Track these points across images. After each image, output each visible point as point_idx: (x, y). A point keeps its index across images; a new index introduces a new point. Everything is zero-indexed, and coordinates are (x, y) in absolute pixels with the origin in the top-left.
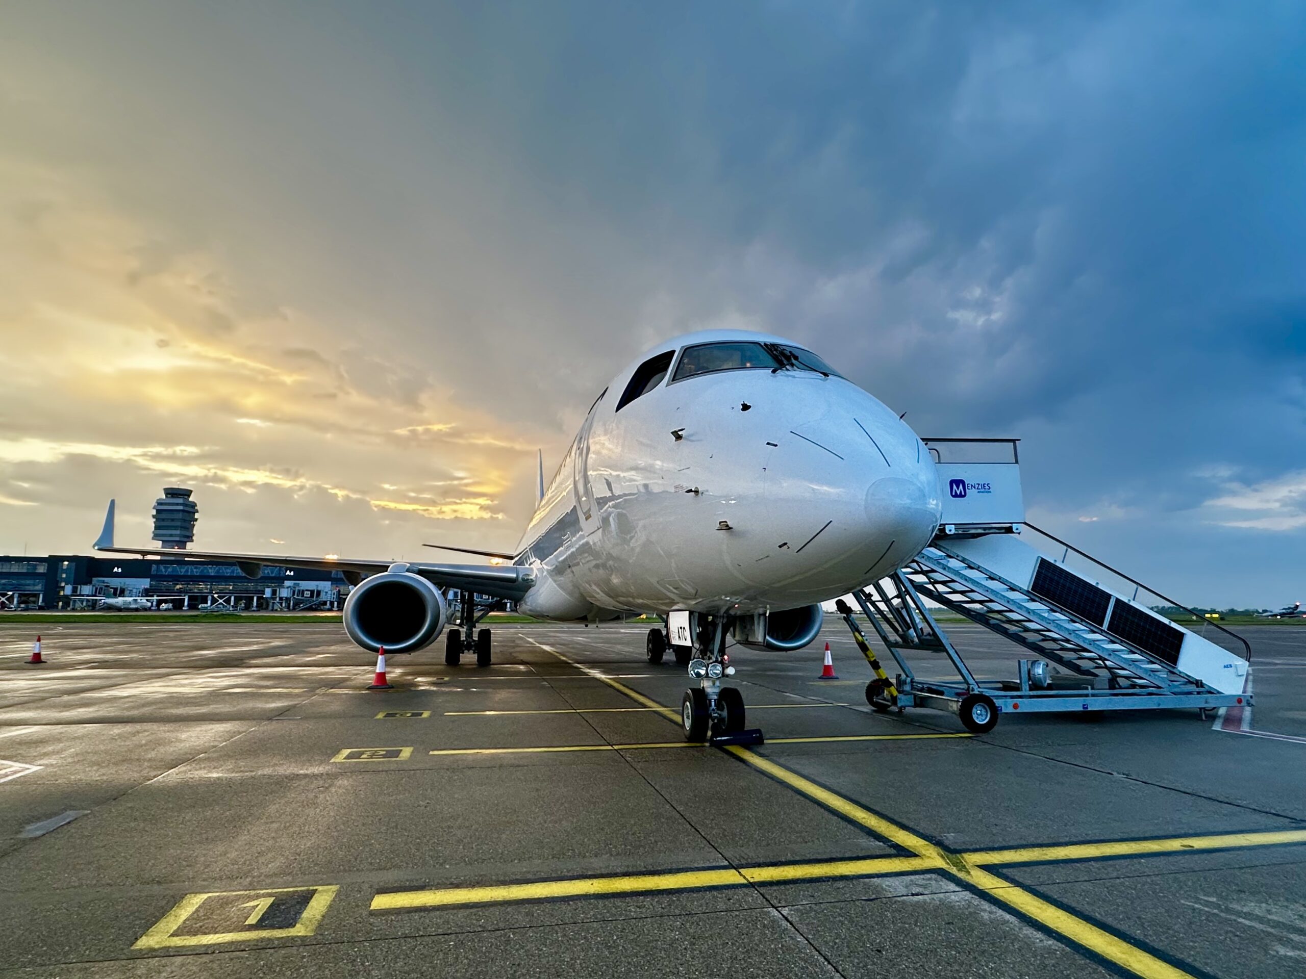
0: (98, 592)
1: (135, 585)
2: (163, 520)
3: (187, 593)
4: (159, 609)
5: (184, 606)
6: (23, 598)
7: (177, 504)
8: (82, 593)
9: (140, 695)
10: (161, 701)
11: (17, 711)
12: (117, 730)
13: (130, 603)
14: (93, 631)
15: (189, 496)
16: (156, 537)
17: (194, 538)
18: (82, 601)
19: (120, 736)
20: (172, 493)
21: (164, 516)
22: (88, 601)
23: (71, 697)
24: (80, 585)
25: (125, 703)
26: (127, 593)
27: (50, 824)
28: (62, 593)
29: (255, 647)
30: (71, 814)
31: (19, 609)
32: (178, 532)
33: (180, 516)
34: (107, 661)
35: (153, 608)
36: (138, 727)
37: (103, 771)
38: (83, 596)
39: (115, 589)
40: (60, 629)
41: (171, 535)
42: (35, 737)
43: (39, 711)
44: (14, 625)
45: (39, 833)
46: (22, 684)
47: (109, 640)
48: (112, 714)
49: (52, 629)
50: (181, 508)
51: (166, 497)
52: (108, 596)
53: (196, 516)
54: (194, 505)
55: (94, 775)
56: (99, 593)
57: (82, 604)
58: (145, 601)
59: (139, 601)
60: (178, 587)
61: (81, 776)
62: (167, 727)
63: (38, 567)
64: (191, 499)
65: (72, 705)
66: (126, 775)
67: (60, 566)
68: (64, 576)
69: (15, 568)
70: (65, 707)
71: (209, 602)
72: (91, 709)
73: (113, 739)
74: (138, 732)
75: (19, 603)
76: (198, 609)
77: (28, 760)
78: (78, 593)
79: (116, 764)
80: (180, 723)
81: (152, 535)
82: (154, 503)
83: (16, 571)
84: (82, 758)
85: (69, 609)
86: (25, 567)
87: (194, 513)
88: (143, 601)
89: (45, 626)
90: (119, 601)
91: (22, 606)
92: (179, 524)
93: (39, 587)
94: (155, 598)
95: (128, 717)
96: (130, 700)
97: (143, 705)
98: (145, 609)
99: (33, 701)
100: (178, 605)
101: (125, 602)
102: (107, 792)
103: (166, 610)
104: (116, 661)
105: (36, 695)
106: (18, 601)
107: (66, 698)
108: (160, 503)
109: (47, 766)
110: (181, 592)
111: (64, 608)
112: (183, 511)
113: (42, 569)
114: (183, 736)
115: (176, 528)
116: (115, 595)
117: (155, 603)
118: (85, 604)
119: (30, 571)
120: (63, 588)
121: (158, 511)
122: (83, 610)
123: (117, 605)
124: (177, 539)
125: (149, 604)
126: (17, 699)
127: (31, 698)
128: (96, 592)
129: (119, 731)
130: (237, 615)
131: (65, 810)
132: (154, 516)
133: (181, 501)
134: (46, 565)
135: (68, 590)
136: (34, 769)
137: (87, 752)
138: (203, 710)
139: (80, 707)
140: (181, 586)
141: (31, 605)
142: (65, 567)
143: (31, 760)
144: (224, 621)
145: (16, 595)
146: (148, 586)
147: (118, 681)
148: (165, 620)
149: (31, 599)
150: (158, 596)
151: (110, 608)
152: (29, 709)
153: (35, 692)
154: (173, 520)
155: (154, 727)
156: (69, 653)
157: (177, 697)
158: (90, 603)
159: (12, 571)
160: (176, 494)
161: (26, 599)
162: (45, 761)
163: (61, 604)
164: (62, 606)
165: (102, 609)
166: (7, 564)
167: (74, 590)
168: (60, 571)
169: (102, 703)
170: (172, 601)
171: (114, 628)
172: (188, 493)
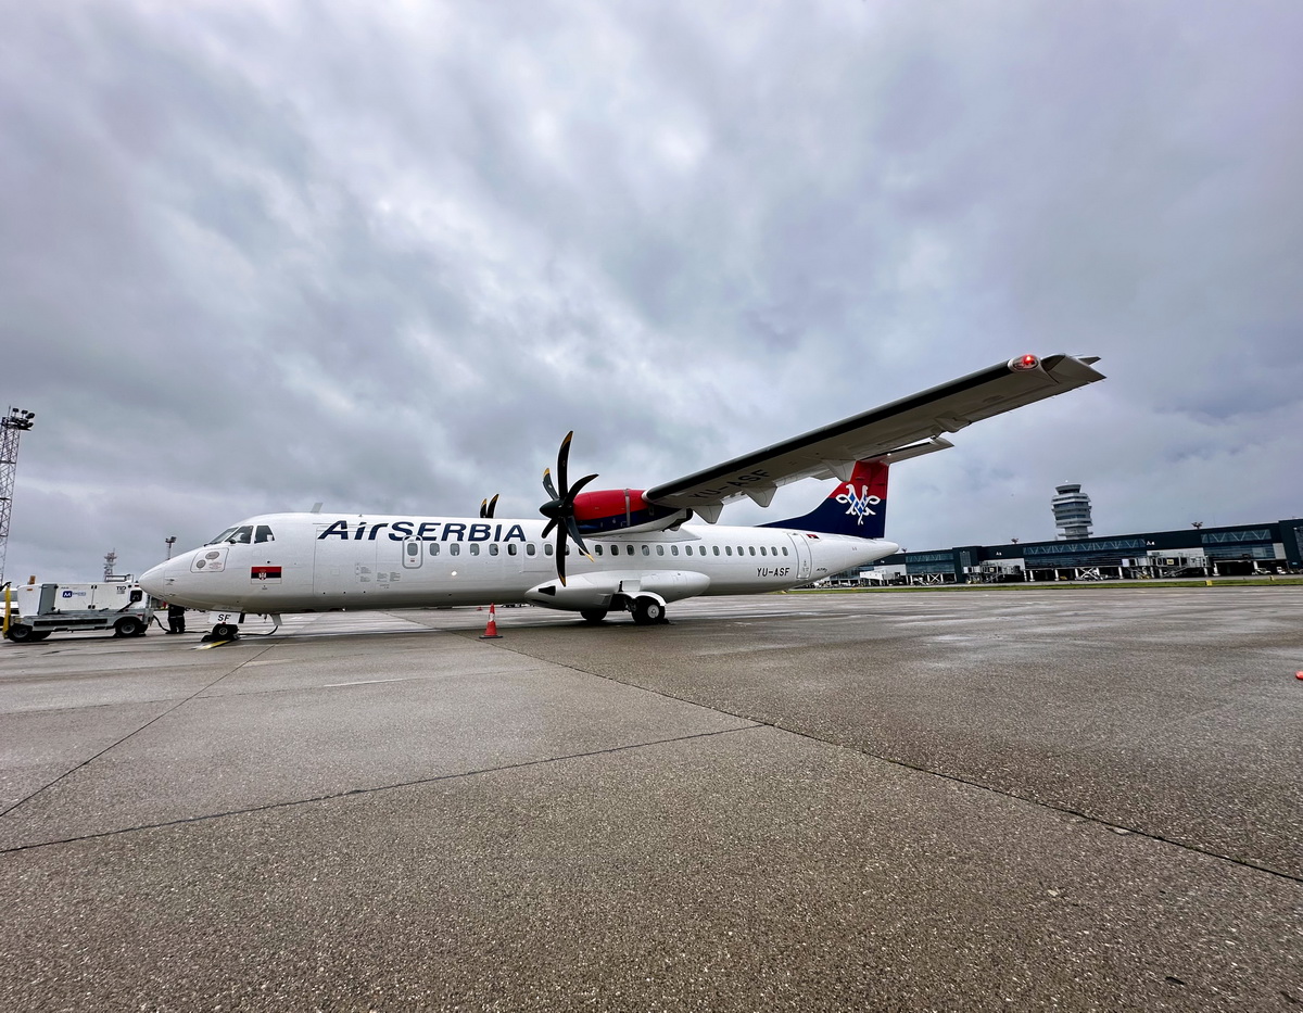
2: (1061, 512)
7: (1069, 498)
15: (1079, 490)
16: (1059, 525)
17: (1093, 522)
20: (1063, 489)
21: (1060, 509)
32: (1076, 519)
33: (1076, 506)
41: (1071, 523)
50: (1074, 500)
51: (1059, 493)
53: (1090, 504)
54: (1085, 496)
64: (1081, 492)
81: (1055, 524)
82: (1051, 499)
87: (1087, 503)
92: (1076, 513)
108: (1055, 499)
112: (1077, 502)
115: (1073, 516)
121: (1055, 506)
124: (1078, 525)
132: (1053, 510)
133: (1073, 495)
154: (1069, 511)
160: (1067, 490)
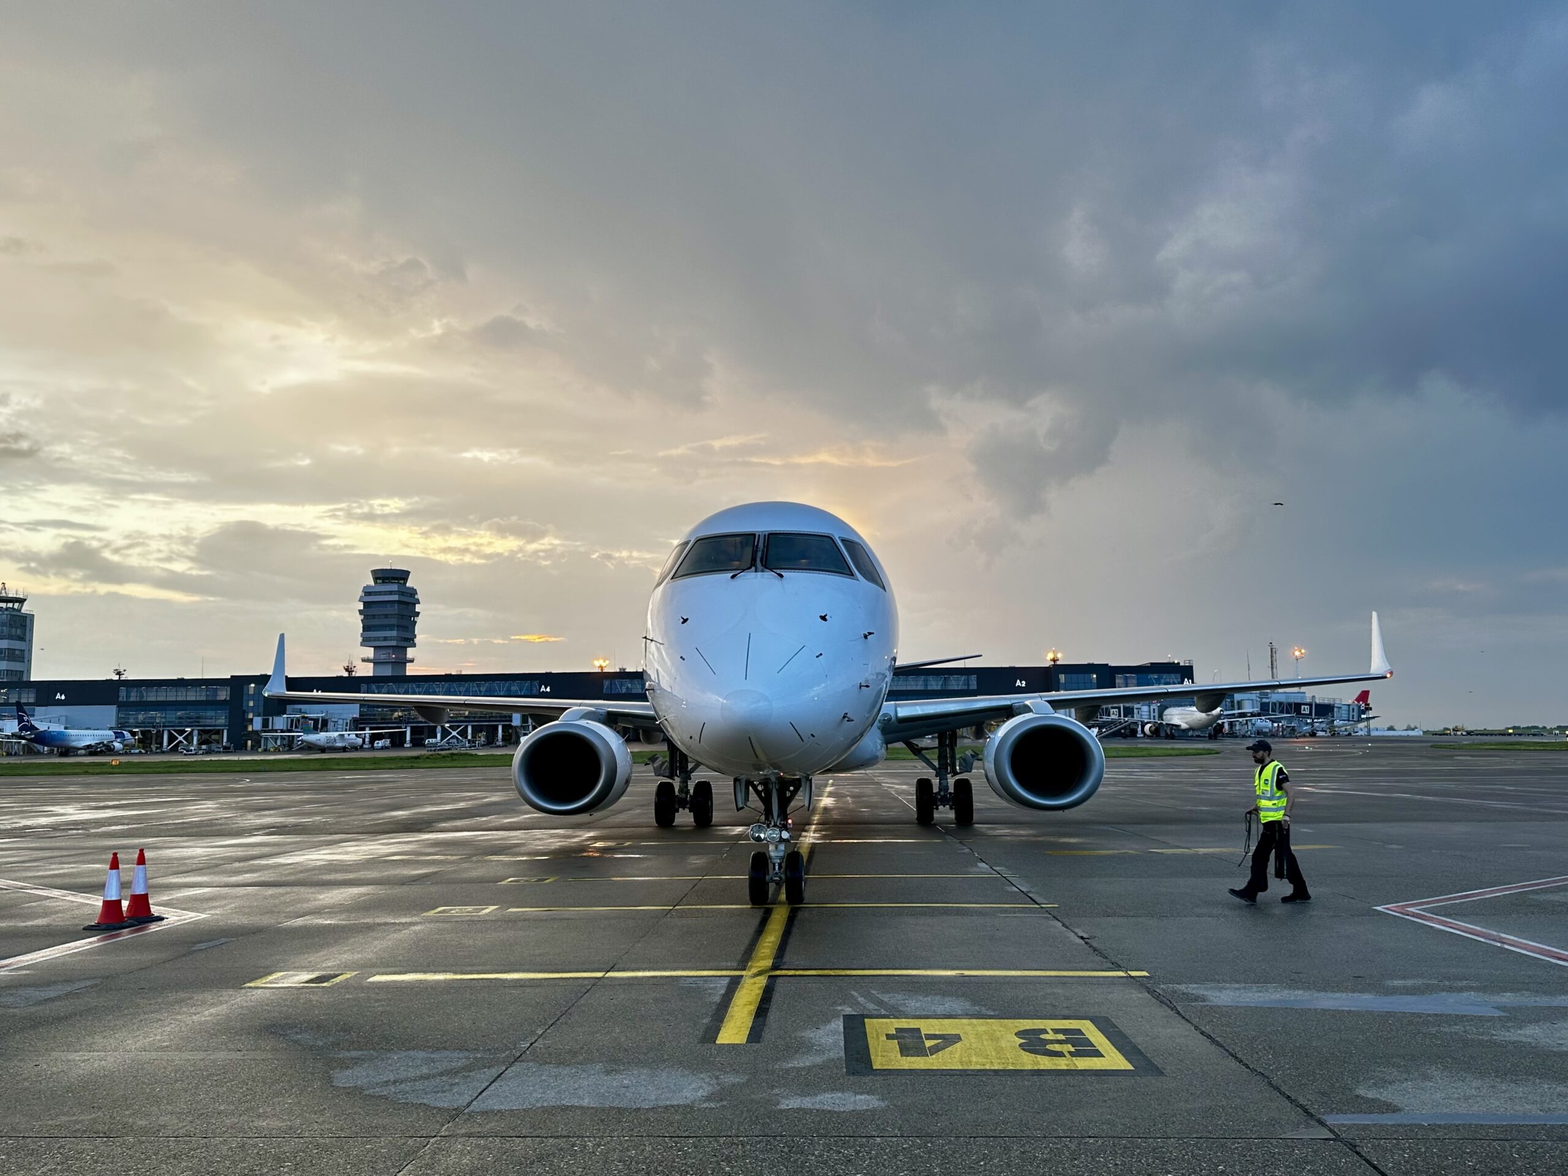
0: (294, 725)
1: (341, 714)
2: (374, 616)
3: (408, 723)
4: (373, 748)
5: (405, 742)
6: (204, 737)
7: (391, 593)
8: (276, 727)
9: (302, 862)
10: (320, 868)
11: (194, 876)
12: (271, 891)
13: (335, 740)
14: (284, 784)
15: (406, 579)
16: (366, 642)
17: (416, 640)
18: (275, 739)
19: (272, 896)
20: (384, 576)
21: (375, 611)
22: (283, 738)
23: (242, 864)
24: (272, 716)
25: (285, 870)
26: (330, 725)
27: (210, 944)
28: (250, 728)
29: (462, 805)
30: (223, 940)
31: (201, 752)
32: (394, 633)
33: (394, 610)
34: (286, 826)
35: (365, 746)
36: (288, 889)
37: (251, 918)
38: (276, 731)
39: (316, 721)
40: (246, 782)
41: (385, 639)
42: (207, 896)
43: (212, 876)
44: (194, 777)
45: (204, 948)
46: (199, 851)
47: (298, 797)
48: (272, 879)
49: (237, 782)
50: (396, 598)
51: (376, 583)
52: (307, 731)
53: (418, 608)
54: (413, 592)
55: (244, 920)
56: (296, 727)
57: (276, 743)
58: (354, 736)
59: (346, 736)
60: (396, 714)
61: (236, 921)
62: (313, 890)
63: (219, 693)
64: (408, 584)
65: (240, 872)
66: (266, 920)
67: (245, 692)
68: (251, 704)
69: (192, 696)
70: (234, 872)
71: (439, 735)
72: (255, 875)
73: (265, 898)
74: (287, 893)
75: (200, 743)
76: (424, 746)
77: (201, 910)
78: (270, 728)
79: (261, 914)
80: (322, 887)
81: (360, 639)
82: (360, 593)
83: (194, 699)
84: (239, 910)
85: (260, 750)
86: (204, 693)
87: (414, 604)
88: (352, 736)
89: (230, 777)
90: (321, 737)
91: (204, 747)
92: (394, 621)
93: (222, 721)
94: (368, 731)
95: (284, 882)
96: (292, 866)
97: (301, 872)
98: (355, 748)
99: (208, 868)
100: (397, 741)
101: (329, 740)
102: (250, 930)
103: (383, 748)
104: (296, 825)
105: (211, 862)
106: (198, 740)
107: (237, 865)
108: (367, 592)
109: (213, 915)
110: (401, 722)
111: (254, 749)
112: (399, 602)
113: (223, 695)
114: (321, 897)
115: (390, 627)
116: (316, 729)
117: (367, 740)
118: (279, 742)
119: (210, 698)
120: (251, 721)
121: (367, 604)
122: (277, 751)
123: (319, 743)
124: (394, 643)
125: (360, 741)
126: (195, 865)
127: (207, 865)
128: (292, 726)
129: (272, 892)
130: (471, 755)
131: (221, 938)
132: (361, 612)
133: (394, 587)
134: (229, 689)
135: (257, 724)
136: (203, 916)
137: (244, 907)
138: (351, 876)
139: (246, 873)
140: (400, 714)
141: (214, 746)
142: (251, 692)
143: (203, 911)
144: (454, 764)
145: (196, 733)
146: (357, 715)
147: (288, 848)
148: (377, 765)
149: (214, 737)
150: (371, 729)
151: (310, 747)
152: (204, 875)
153: (212, 859)
154: (386, 616)
155: (302, 889)
156: (250, 816)
157: (336, 865)
158: (286, 742)
159: (189, 699)
160: (388, 578)
161: (208, 738)
162: (212, 912)
163: (249, 742)
164: (252, 746)
165: (301, 750)
166: (182, 689)
167: (265, 724)
168: (245, 698)
169: (266, 870)
170: (391, 735)
171: (311, 779)
172: (403, 575)
